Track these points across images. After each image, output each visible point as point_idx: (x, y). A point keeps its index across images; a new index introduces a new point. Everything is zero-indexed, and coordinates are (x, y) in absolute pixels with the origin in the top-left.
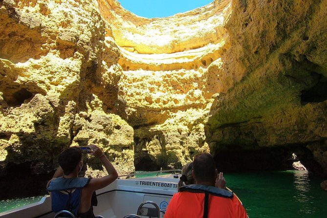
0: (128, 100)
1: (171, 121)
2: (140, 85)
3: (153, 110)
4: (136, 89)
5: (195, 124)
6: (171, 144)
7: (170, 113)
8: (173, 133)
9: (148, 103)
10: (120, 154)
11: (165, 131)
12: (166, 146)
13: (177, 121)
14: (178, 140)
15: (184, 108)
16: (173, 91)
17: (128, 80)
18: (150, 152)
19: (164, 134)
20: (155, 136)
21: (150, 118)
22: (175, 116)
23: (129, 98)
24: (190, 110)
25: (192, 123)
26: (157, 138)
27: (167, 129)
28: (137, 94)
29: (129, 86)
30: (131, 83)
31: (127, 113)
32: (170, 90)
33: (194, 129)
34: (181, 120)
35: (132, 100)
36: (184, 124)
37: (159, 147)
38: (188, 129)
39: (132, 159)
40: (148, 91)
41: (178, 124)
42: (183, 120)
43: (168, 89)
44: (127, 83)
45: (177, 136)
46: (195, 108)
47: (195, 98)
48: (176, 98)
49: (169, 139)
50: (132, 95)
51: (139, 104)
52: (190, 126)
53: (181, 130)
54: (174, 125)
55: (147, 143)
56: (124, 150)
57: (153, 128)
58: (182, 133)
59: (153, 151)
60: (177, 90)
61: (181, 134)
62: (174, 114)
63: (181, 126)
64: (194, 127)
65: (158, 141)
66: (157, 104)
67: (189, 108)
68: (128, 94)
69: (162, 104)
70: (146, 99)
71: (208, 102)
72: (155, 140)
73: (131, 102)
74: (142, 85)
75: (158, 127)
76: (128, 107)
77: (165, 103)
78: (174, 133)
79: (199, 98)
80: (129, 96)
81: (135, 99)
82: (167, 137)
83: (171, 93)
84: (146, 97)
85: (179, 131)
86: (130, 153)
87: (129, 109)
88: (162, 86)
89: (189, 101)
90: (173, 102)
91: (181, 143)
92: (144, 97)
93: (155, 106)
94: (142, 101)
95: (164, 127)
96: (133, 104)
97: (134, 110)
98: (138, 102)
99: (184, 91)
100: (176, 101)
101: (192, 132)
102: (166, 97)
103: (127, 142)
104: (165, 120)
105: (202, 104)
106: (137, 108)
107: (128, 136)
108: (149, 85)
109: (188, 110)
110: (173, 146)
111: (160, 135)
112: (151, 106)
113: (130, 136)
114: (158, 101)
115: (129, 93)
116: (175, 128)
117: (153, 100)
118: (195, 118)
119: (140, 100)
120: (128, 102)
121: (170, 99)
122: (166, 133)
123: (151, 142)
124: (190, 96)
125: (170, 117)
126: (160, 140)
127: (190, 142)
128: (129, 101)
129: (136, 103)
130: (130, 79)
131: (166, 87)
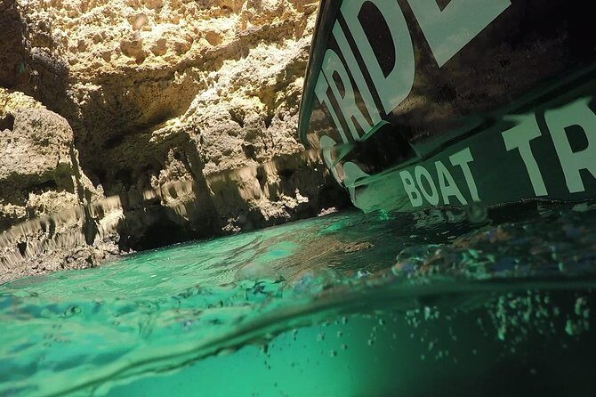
0: (72, 63)
1: (208, 94)
2: (101, 16)
3: (151, 77)
4: (93, 26)
5: (281, 86)
6: (216, 161)
7: (202, 75)
8: (216, 126)
9: (133, 59)
10: (21, 211)
11: (194, 126)
12: (205, 171)
13: (225, 90)
14: (236, 143)
15: (241, 49)
16: (198, 13)
17: (68, 8)
18: (165, 202)
19: (194, 137)
20: (171, 152)
21: (147, 105)
22: (217, 79)
23: (73, 57)
24: (260, 49)
25: (272, 82)
26: (177, 156)
27: (199, 119)
28: (97, 40)
29: (71, 26)
30: (77, 15)
31: (76, 100)
32: (192, 12)
33: (281, 101)
34: (237, 83)
35: (85, 61)
36: (248, 93)
37: (187, 181)
38: (261, 106)
39: (72, 222)
40: (126, 25)
41: (229, 96)
42: (242, 84)
43: (184, 10)
44: (66, 18)
45: (231, 133)
46: (274, 41)
47: (267, 12)
48: (211, 28)
49: (209, 145)
50: (82, 47)
51: (106, 67)
52: (266, 94)
53: (243, 113)
54: (216, 102)
55: (154, 178)
56: (32, 196)
57: (161, 130)
58: (246, 120)
59: (174, 195)
60: (213, 8)
61: (241, 124)
62: (213, 74)
63: (239, 100)
64: (280, 95)
65: (180, 164)
66: (158, 58)
67: (255, 45)
68: (70, 45)
69: (173, 53)
70: (125, 49)
71: (308, 14)
72: (175, 165)
73: (83, 67)
74: (107, 13)
75: (175, 124)
76: (74, 81)
77: (180, 49)
78: (222, 126)
79: (281, 10)
80: (73, 50)
81: (90, 55)
82: (202, 141)
83: (196, 19)
84: (123, 44)
85: (234, 118)
86: (58, 202)
87: (80, 86)
88: (166, 7)
89: (249, 25)
90: (204, 42)
91: (250, 152)
92: (117, 45)
93: (154, 63)
94: (113, 56)
95: (190, 118)
96: (88, 70)
97: (95, 88)
98: (103, 61)
99: (233, 6)
100: (213, 37)
101: (276, 112)
102: (183, 32)
103: (37, 164)
104: (192, 98)
105: (293, 25)
106: (103, 79)
107: (41, 143)
108: (127, 11)
109: (252, 51)
110: (223, 165)
111: (183, 145)
112: (142, 66)
113: (46, 143)
114: (160, 48)
115: (72, 43)
116: (223, 108)
117: (146, 48)
118: (277, 69)
119: (106, 56)
120: (72, 68)
121: (193, 35)
122: (199, 132)
123: (164, 173)
124: (252, 10)
125: (203, 87)
126: (185, 162)
127: (275, 140)
128: (78, 64)
129: (98, 65)
130: (72, 5)
131: (179, 6)
